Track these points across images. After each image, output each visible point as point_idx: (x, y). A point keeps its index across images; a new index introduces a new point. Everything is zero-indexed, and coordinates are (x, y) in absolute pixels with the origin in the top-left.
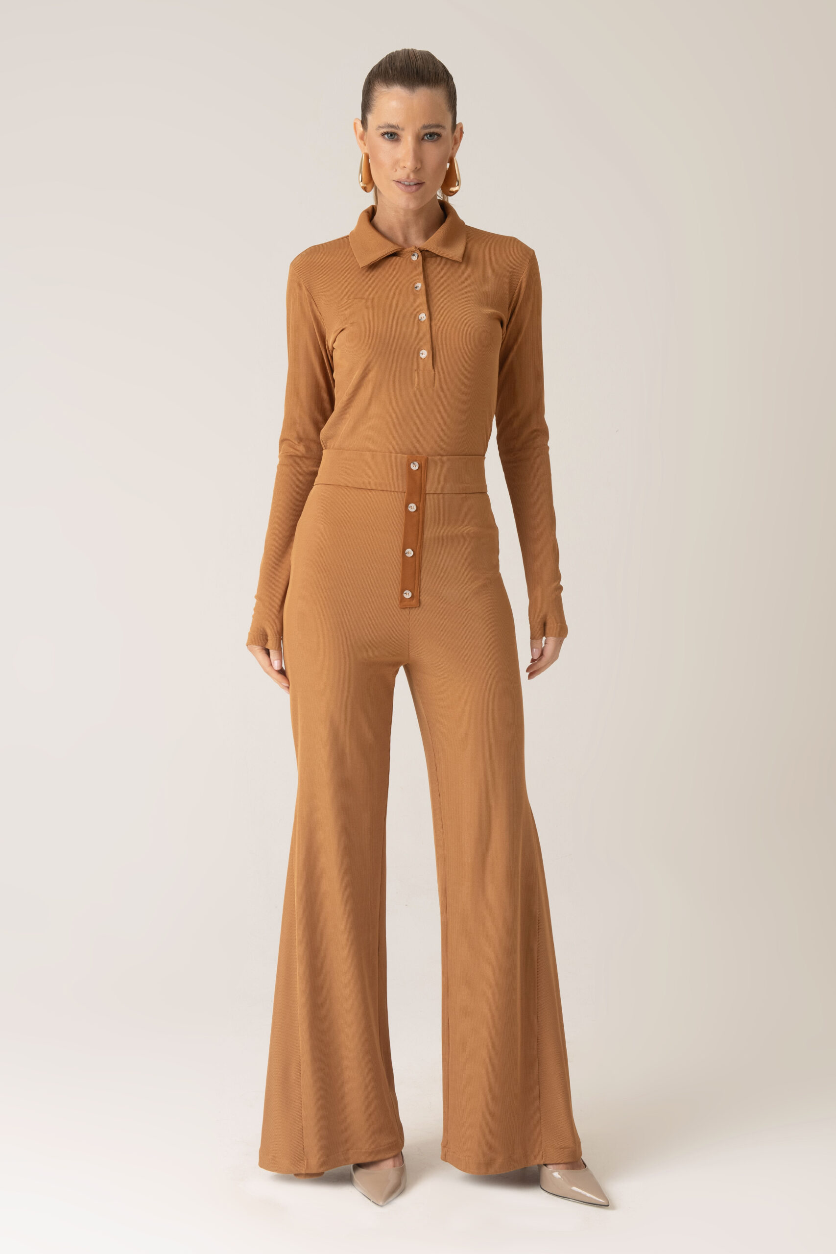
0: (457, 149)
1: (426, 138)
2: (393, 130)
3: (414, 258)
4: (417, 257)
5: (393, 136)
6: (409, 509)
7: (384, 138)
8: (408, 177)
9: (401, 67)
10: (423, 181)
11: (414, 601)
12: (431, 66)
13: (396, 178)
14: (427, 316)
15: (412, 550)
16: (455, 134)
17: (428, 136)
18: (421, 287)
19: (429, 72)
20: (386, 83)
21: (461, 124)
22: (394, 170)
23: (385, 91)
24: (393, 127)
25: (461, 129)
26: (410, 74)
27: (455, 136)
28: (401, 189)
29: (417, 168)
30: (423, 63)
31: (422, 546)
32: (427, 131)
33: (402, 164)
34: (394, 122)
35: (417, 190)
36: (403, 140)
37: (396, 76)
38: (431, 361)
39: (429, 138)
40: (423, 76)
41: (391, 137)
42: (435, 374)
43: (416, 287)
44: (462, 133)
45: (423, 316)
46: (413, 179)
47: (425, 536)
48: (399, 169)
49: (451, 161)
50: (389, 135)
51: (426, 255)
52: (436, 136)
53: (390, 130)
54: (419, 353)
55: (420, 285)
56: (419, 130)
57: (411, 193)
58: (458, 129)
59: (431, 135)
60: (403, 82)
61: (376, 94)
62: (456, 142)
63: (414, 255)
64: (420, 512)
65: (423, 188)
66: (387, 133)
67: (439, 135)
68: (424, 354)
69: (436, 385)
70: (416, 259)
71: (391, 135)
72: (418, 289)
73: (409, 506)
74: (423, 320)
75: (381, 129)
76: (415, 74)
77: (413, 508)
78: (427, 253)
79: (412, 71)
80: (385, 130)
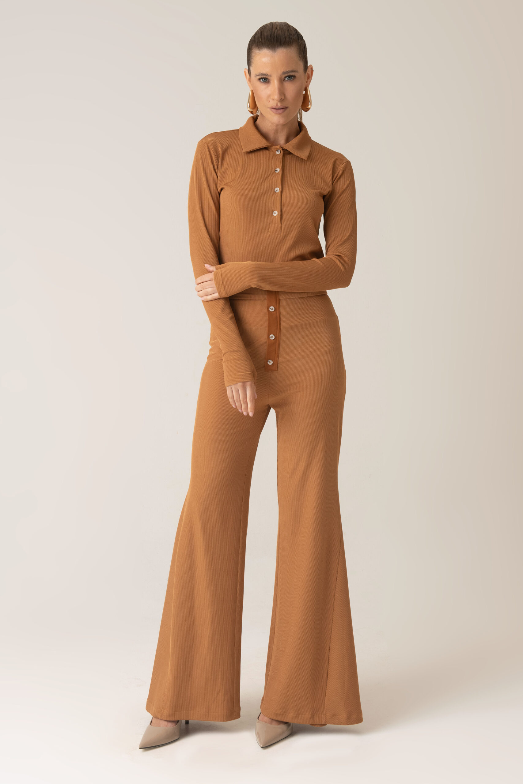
0: (310, 82)
1: (286, 79)
2: (265, 76)
3: (278, 153)
4: (279, 152)
5: (266, 80)
6: (270, 310)
7: (260, 81)
8: (277, 105)
9: (267, 36)
10: (287, 106)
11: (274, 367)
12: (287, 33)
13: (270, 106)
14: (280, 189)
15: (274, 335)
16: (307, 72)
17: (288, 77)
18: (279, 171)
19: (285, 37)
20: (258, 47)
21: (311, 65)
22: (268, 101)
23: (258, 53)
24: (264, 75)
25: (312, 69)
26: (273, 40)
27: (308, 73)
28: (273, 112)
29: (281, 99)
30: (281, 32)
31: (280, 333)
32: (286, 75)
33: (272, 97)
34: (264, 72)
35: (284, 112)
36: (271, 82)
37: (264, 43)
38: (280, 218)
39: (289, 79)
40: (281, 41)
41: (264, 81)
42: (282, 226)
43: (276, 171)
44: (312, 71)
45: (277, 190)
46: (280, 106)
47: (282, 326)
48: (271, 101)
49: (306, 90)
50: (264, 79)
51: (286, 153)
52: (293, 77)
53: (263, 77)
54: (273, 212)
55: (278, 170)
56: (280, 75)
57: (280, 114)
58: (309, 69)
59: (290, 77)
60: (268, 46)
61: (253, 54)
62: (309, 78)
63: (278, 151)
64: (277, 312)
65: (287, 110)
66: (262, 78)
67: (294, 76)
68: (276, 213)
69: (282, 233)
70: (279, 154)
71: (265, 79)
72: (277, 172)
73: (270, 308)
74: (277, 192)
75: (257, 76)
76: (276, 40)
77: (272, 309)
78: (286, 152)
79: (273, 38)
80: (260, 77)
